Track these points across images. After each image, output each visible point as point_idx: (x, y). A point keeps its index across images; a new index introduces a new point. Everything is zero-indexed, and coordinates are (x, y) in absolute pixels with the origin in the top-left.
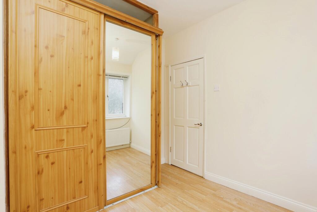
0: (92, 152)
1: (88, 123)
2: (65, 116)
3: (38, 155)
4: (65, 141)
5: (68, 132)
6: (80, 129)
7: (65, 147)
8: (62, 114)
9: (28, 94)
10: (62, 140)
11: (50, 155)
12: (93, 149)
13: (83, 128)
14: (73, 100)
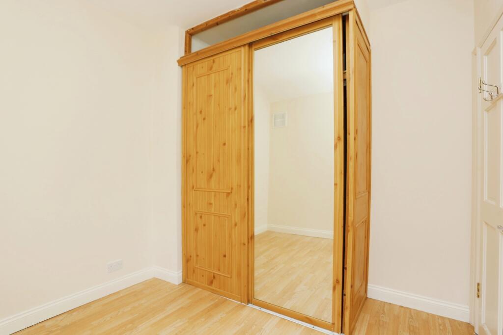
0: (236, 225)
1: (232, 189)
2: (213, 179)
3: (196, 213)
4: (213, 205)
5: (215, 196)
6: (225, 194)
7: (213, 211)
8: (211, 176)
9: (191, 158)
10: (211, 204)
11: (203, 216)
12: (237, 221)
13: (228, 194)
14: (219, 161)
